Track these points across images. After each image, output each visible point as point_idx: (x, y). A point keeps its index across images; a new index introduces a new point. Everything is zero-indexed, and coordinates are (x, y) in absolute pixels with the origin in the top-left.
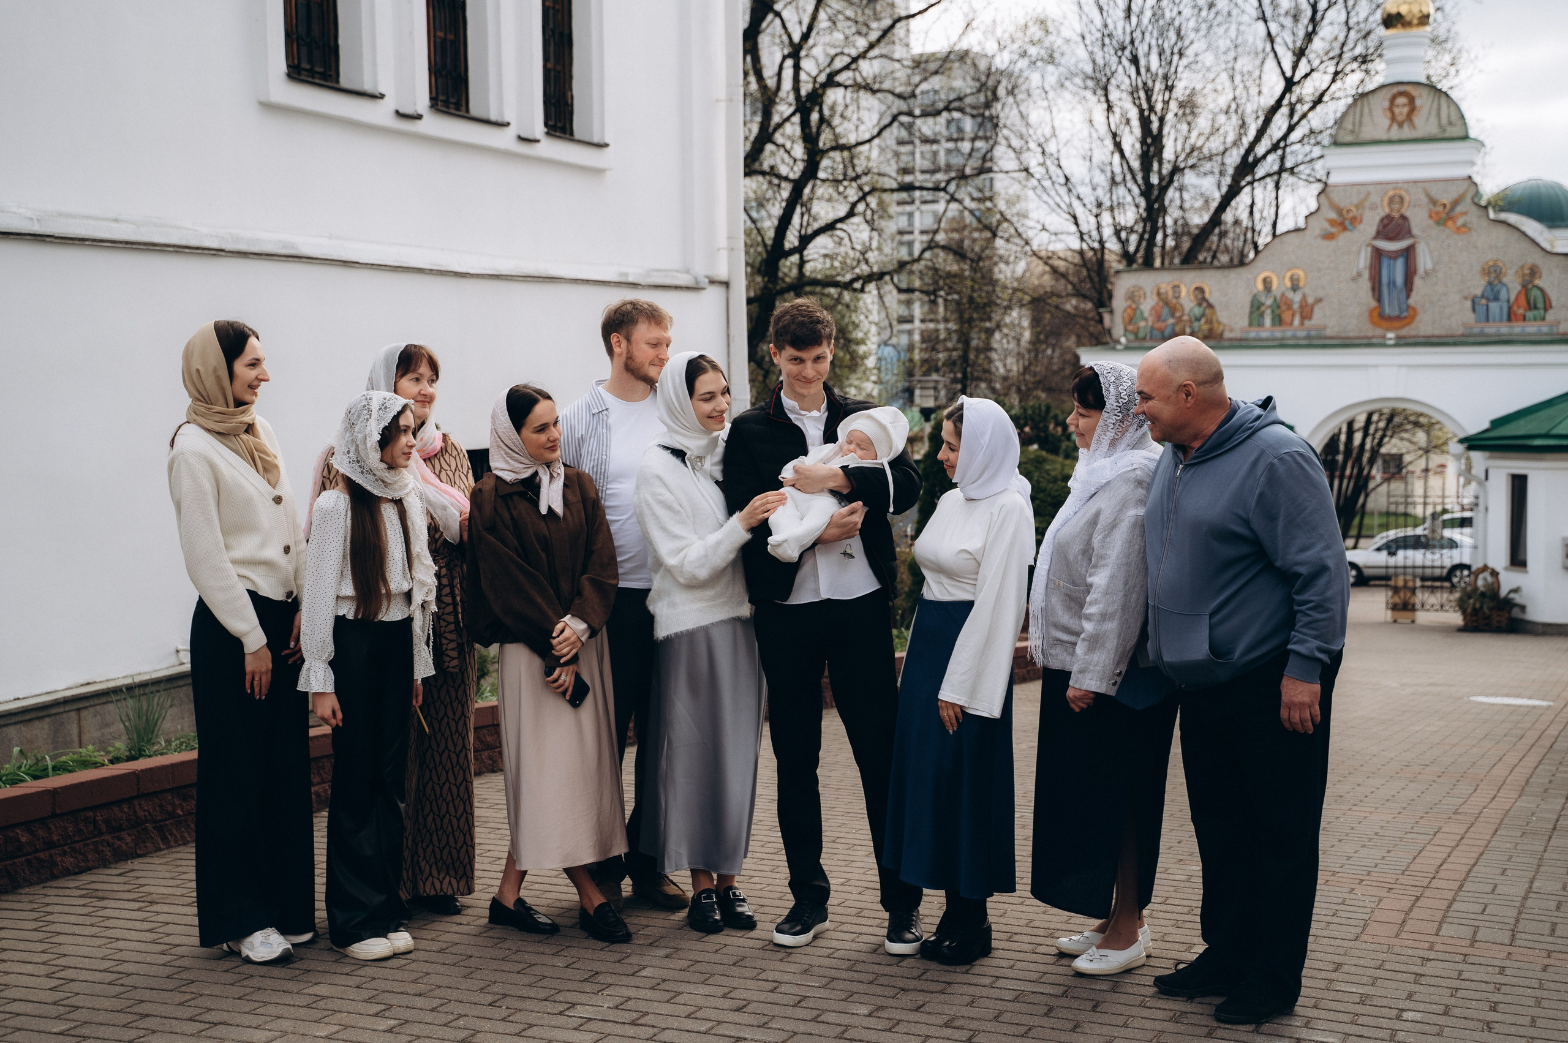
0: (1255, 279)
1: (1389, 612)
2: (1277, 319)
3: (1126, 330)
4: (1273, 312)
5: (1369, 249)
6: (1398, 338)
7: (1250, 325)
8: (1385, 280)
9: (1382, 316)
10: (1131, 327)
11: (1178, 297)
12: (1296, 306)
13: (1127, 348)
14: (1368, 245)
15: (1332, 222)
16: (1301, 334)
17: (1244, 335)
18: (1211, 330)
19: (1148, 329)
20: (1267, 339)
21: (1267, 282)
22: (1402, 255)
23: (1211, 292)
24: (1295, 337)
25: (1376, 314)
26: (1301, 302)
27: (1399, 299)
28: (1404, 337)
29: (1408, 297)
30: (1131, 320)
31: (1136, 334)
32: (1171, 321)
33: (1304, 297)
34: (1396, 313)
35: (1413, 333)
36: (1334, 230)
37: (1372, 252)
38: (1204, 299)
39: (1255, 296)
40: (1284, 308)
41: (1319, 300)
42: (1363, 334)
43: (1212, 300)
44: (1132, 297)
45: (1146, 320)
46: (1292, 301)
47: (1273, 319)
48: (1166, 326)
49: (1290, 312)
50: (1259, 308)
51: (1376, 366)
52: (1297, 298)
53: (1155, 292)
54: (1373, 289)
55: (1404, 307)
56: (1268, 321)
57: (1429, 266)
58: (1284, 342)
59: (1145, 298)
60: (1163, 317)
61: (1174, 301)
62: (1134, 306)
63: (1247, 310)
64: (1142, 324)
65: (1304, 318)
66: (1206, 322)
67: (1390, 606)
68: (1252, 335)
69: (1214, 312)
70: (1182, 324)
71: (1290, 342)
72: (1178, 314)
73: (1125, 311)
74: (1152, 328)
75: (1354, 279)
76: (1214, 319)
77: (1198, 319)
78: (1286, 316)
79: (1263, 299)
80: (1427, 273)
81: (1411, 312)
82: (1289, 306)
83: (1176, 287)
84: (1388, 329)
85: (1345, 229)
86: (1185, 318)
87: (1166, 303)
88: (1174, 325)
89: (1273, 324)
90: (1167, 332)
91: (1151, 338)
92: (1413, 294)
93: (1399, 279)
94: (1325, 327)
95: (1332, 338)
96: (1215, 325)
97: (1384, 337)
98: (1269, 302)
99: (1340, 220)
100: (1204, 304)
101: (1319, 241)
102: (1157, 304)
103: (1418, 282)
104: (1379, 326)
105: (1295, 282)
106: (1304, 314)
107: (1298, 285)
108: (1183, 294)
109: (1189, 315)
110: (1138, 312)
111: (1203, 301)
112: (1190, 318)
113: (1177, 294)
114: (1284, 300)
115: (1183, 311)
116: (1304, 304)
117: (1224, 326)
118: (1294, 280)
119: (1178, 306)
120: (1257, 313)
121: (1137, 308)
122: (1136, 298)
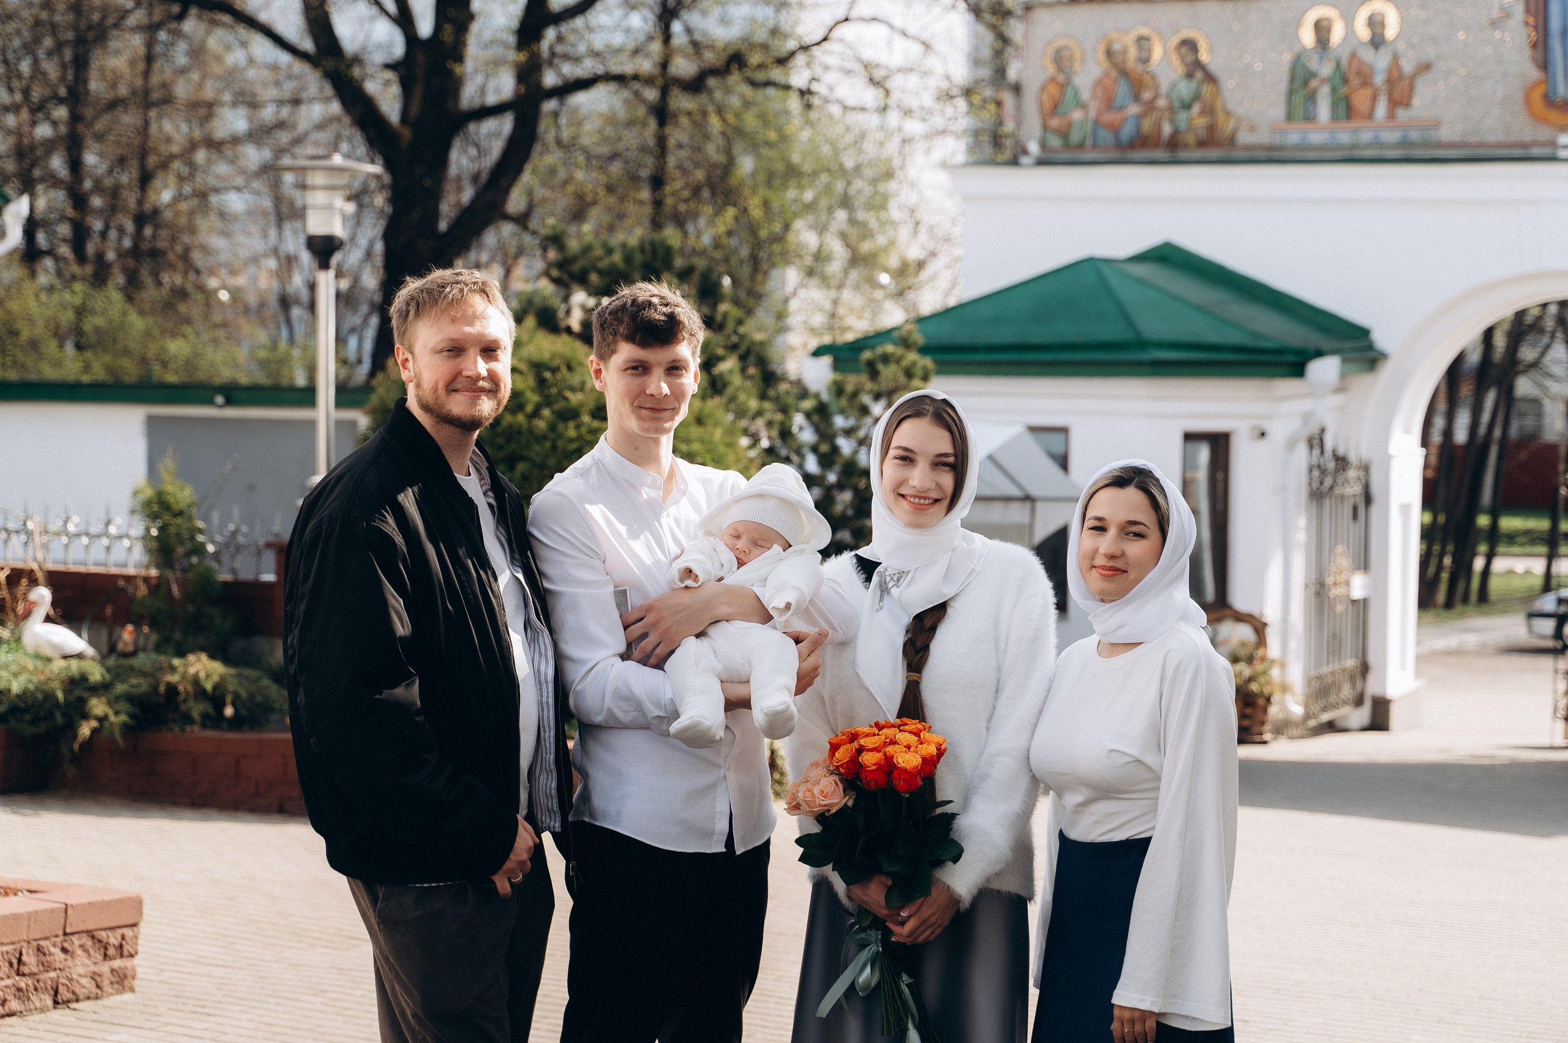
0: (1298, 23)
1: (1560, 726)
2: (1342, 109)
3: (1045, 127)
4: (1334, 90)
7: (1290, 117)
9: (1549, 100)
10: (1054, 123)
11: (1146, 61)
12: (1379, 79)
13: (1042, 162)
16: (1391, 136)
17: (1277, 140)
18: (1211, 128)
19: (1089, 127)
20: (1323, 147)
21: (1322, 29)
23: (1210, 48)
24: (1377, 144)
25: (1537, 95)
26: (1389, 71)
30: (1056, 108)
31: (1064, 134)
32: (1134, 109)
33: (1396, 58)
38: (1198, 64)
39: (1299, 57)
40: (1355, 81)
41: (1425, 67)
42: (1512, 138)
43: (1215, 67)
44: (1060, 59)
45: (1083, 106)
46: (1371, 68)
47: (1334, 106)
48: (1124, 120)
49: (1369, 92)
50: (1306, 83)
51: (1534, 203)
52: (1380, 62)
53: (1101, 48)
54: (1534, 46)
56: (1324, 111)
58: (1358, 153)
59: (1083, 61)
60: (1119, 101)
61: (1140, 68)
62: (1061, 78)
63: (1283, 86)
64: (1077, 115)
65: (1395, 103)
66: (1202, 112)
67: (1562, 712)
68: (1293, 137)
69: (1217, 92)
70: (1154, 116)
71: (1368, 153)
72: (1147, 95)
73: (1043, 89)
74: (1097, 123)
75: (1494, 24)
76: (1219, 105)
77: (1187, 106)
78: (1361, 100)
79: (1313, 64)
82: (1366, 81)
83: (1142, 40)
84: (1562, 129)
86: (1162, 103)
87: (1124, 73)
88: (1139, 117)
89: (1335, 118)
90: (1127, 132)
91: (1095, 146)
94: (1437, 124)
95: (1452, 145)
96: (1221, 117)
97: (1553, 144)
98: (1326, 70)
100: (1199, 75)
102: (1106, 75)
104: (1546, 121)
105: (1378, 30)
106: (1396, 96)
107: (1382, 36)
108: (1157, 53)
109: (1168, 96)
110: (1069, 91)
111: (1195, 68)
112: (1171, 103)
113: (1144, 55)
114: (1355, 66)
115: (1157, 88)
116: (1395, 74)
117: (1238, 119)
118: (1376, 23)
119: (1147, 79)
120: (1302, 93)
121: (1069, 81)
122: (1065, 63)
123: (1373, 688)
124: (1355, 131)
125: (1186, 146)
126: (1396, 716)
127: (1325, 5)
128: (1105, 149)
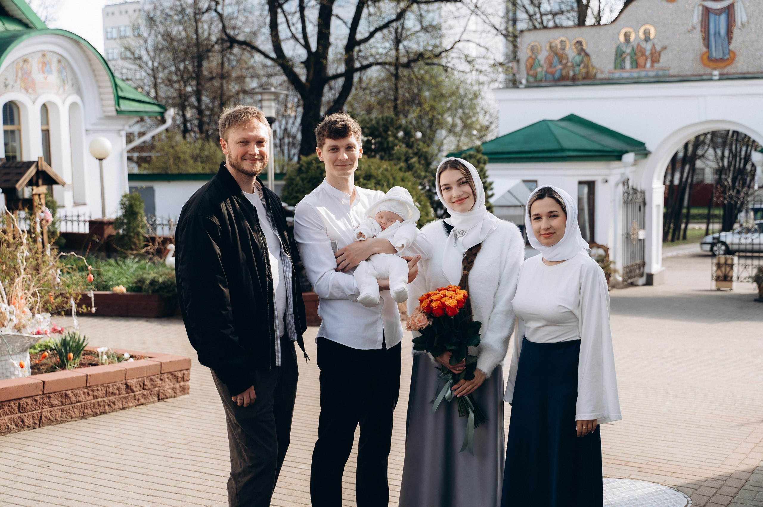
0: (619, 34)
1: (714, 283)
2: (634, 63)
3: (528, 74)
4: (631, 58)
5: (701, 8)
6: (721, 74)
7: (615, 68)
8: (712, 31)
10: (531, 72)
11: (564, 49)
12: (648, 53)
13: (527, 87)
14: (700, 5)
16: (652, 74)
17: (611, 76)
18: (587, 73)
19: (544, 73)
20: (627, 78)
21: (627, 36)
22: (724, 12)
23: (587, 44)
24: (647, 76)
25: (705, 57)
26: (651, 50)
27: (722, 46)
28: (727, 74)
29: (729, 43)
30: (532, 67)
31: (535, 76)
32: (559, 67)
33: (654, 45)
34: (721, 56)
35: (733, 71)
37: (703, 10)
38: (583, 50)
39: (619, 46)
40: (639, 54)
41: (664, 48)
42: (696, 73)
43: (588, 51)
44: (533, 50)
45: (542, 66)
46: (645, 49)
47: (632, 63)
48: (556, 71)
49: (644, 58)
50: (621, 55)
51: (704, 96)
52: (648, 47)
53: (548, 45)
54: (704, 39)
55: (726, 51)
56: (628, 65)
57: (745, 19)
58: (640, 80)
59: (541, 50)
60: (554, 64)
61: (562, 52)
62: (533, 57)
63: (613, 57)
64: (539, 70)
65: (653, 62)
66: (584, 67)
67: (715, 278)
68: (617, 75)
69: (589, 60)
70: (567, 69)
71: (644, 80)
72: (564, 62)
73: (527, 60)
74: (546, 72)
75: (689, 31)
76: (590, 64)
77: (578, 65)
78: (641, 61)
79: (624, 49)
80: (743, 25)
81: (731, 54)
82: (643, 54)
83: (562, 42)
84: (715, 69)
86: (569, 64)
87: (556, 54)
88: (562, 70)
89: (632, 67)
90: (557, 75)
92: (733, 41)
93: (723, 31)
94: (669, 69)
95: (674, 76)
96: (591, 68)
97: (711, 75)
98: (628, 50)
100: (583, 54)
101: (664, 3)
102: (550, 55)
103: (736, 33)
104: (709, 67)
105: (647, 35)
106: (654, 59)
107: (649, 37)
108: (568, 46)
109: (572, 62)
110: (537, 61)
111: (582, 51)
112: (573, 64)
113: (563, 47)
114: (639, 49)
115: (568, 59)
116: (654, 51)
117: (597, 69)
118: (647, 33)
119: (564, 55)
120: (620, 59)
121: (536, 58)
122: (535, 51)
123: (647, 270)
124: (639, 72)
125: (578, 79)
126: (655, 280)
127: (628, 27)
128: (550, 81)
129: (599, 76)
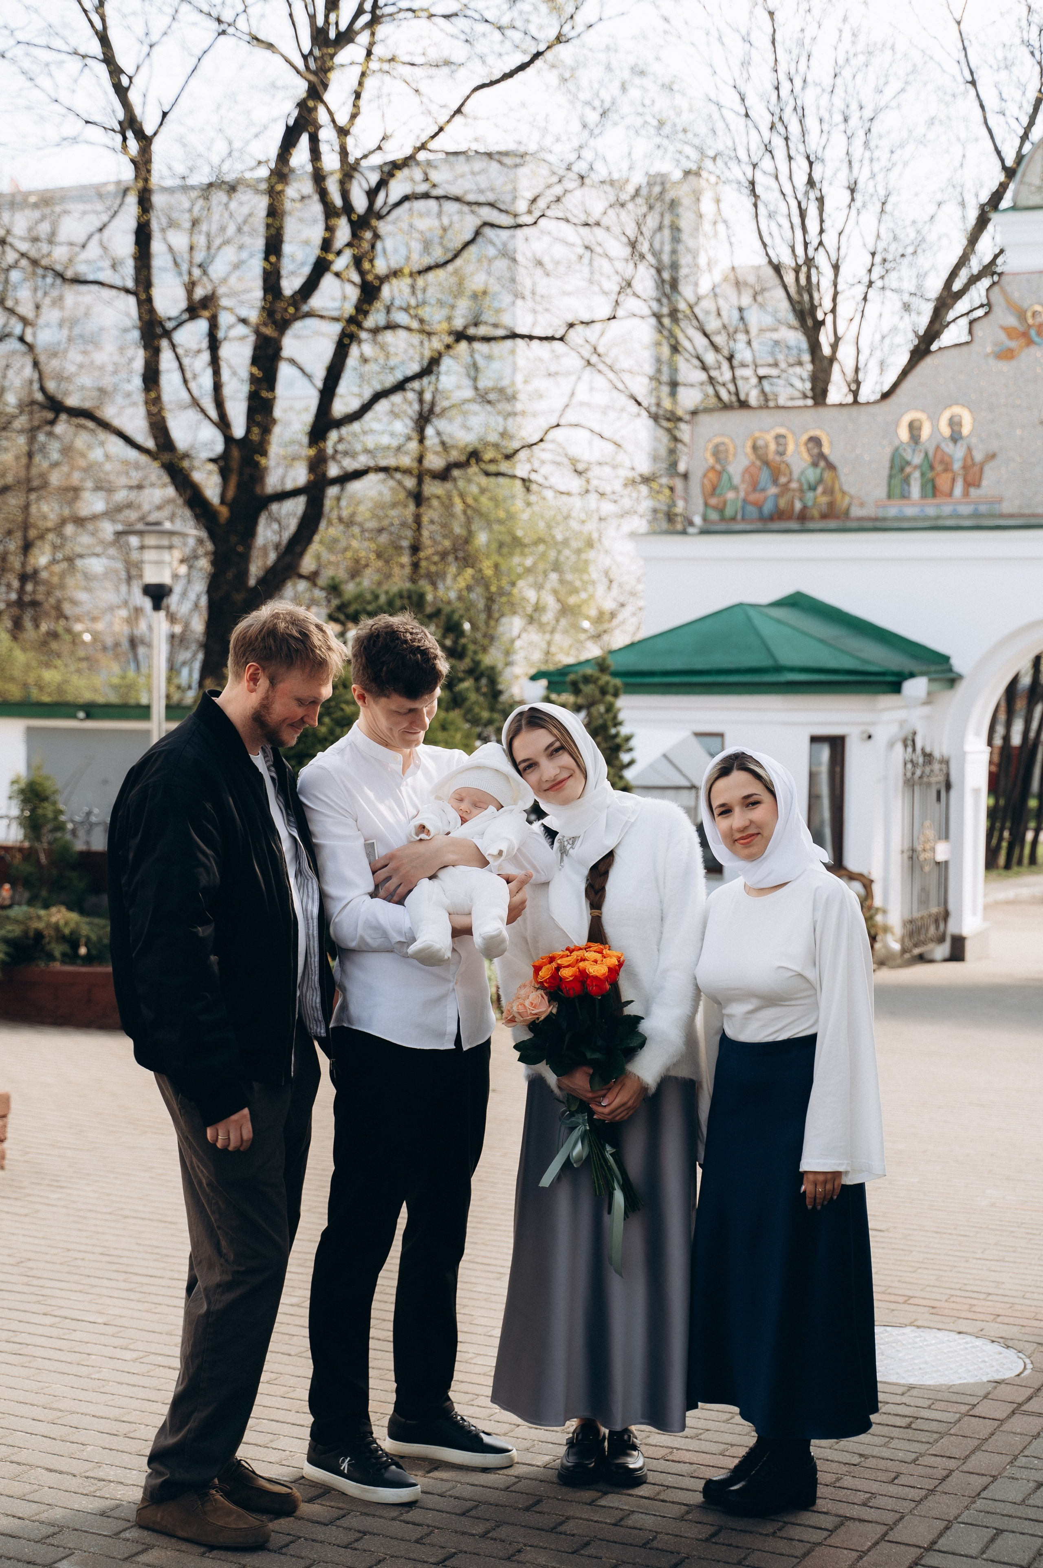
0: (897, 424)
2: (929, 487)
3: (706, 505)
4: (923, 475)
7: (889, 496)
10: (713, 501)
11: (782, 454)
12: (957, 466)
13: (704, 532)
15: (1010, 332)
16: (965, 510)
17: (881, 513)
18: (831, 505)
19: (740, 504)
20: (914, 519)
21: (914, 428)
23: (830, 443)
24: (956, 515)
26: (965, 459)
30: (714, 490)
31: (721, 510)
32: (773, 490)
33: (969, 450)
36: (1013, 344)
38: (822, 456)
39: (897, 450)
40: (939, 468)
41: (992, 456)
43: (832, 458)
44: (718, 453)
45: (735, 489)
46: (951, 457)
47: (923, 487)
48: (766, 499)
49: (950, 475)
50: (902, 470)
52: (958, 453)
53: (749, 444)
56: (915, 490)
58: (941, 523)
59: (735, 455)
60: (761, 485)
61: (778, 458)
62: (718, 467)
63: (885, 472)
64: (731, 495)
65: (969, 484)
66: (824, 493)
68: (892, 512)
69: (837, 477)
70: (788, 496)
71: (949, 523)
72: (783, 480)
73: (705, 476)
74: (745, 501)
76: (837, 487)
77: (813, 488)
78: (943, 482)
79: (908, 455)
82: (947, 468)
83: (779, 438)
85: (1030, 342)
86: (794, 485)
87: (766, 463)
88: (777, 496)
89: (924, 496)
90: (768, 508)
91: (743, 519)
94: (1000, 500)
95: (1012, 516)
96: (839, 496)
98: (917, 460)
99: (1021, 329)
100: (822, 464)
101: (992, 362)
102: (753, 464)
105: (956, 428)
106: (970, 479)
107: (960, 433)
108: (791, 448)
109: (799, 481)
110: (725, 477)
111: (820, 459)
112: (801, 485)
113: (781, 449)
114: (939, 457)
115: (791, 473)
116: (969, 462)
117: (851, 497)
118: (955, 424)
119: (783, 466)
120: (900, 477)
121: (724, 470)
122: (722, 456)
123: (952, 929)
124: (938, 505)
125: (812, 519)
126: (970, 949)
127: (917, 409)
128: (752, 521)
129: (855, 512)
